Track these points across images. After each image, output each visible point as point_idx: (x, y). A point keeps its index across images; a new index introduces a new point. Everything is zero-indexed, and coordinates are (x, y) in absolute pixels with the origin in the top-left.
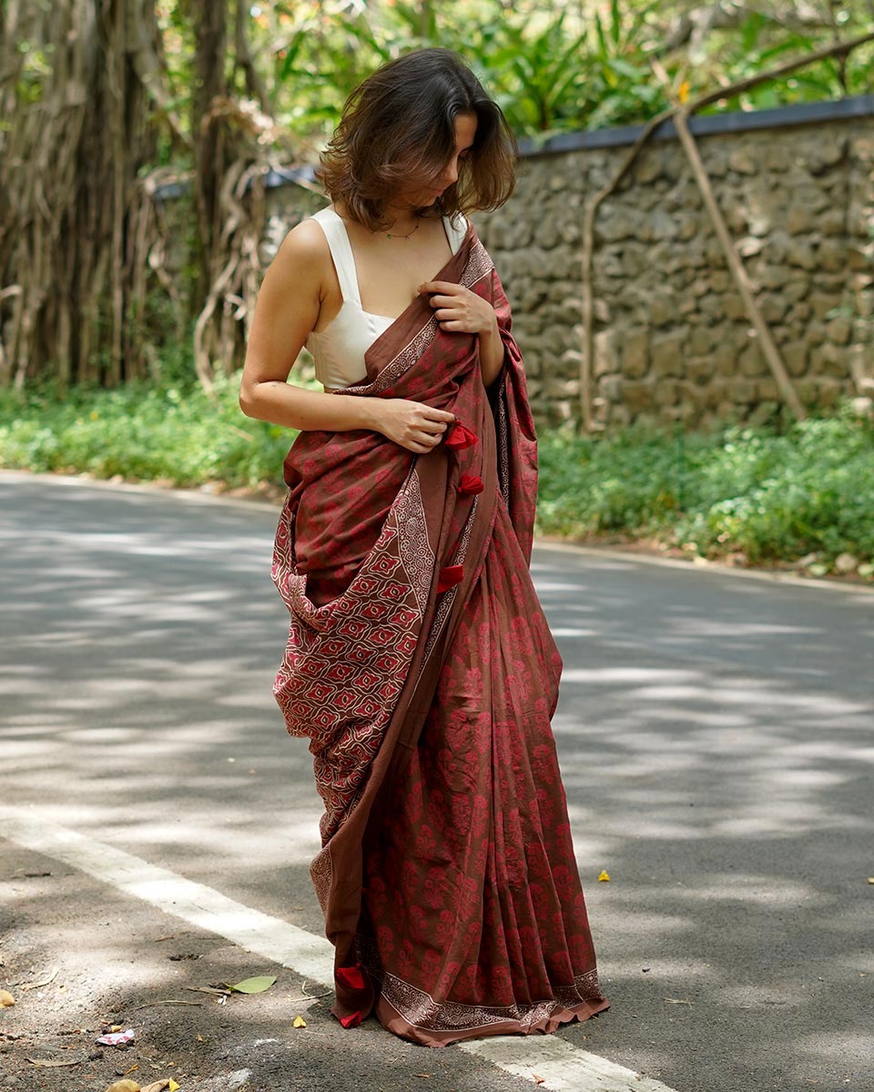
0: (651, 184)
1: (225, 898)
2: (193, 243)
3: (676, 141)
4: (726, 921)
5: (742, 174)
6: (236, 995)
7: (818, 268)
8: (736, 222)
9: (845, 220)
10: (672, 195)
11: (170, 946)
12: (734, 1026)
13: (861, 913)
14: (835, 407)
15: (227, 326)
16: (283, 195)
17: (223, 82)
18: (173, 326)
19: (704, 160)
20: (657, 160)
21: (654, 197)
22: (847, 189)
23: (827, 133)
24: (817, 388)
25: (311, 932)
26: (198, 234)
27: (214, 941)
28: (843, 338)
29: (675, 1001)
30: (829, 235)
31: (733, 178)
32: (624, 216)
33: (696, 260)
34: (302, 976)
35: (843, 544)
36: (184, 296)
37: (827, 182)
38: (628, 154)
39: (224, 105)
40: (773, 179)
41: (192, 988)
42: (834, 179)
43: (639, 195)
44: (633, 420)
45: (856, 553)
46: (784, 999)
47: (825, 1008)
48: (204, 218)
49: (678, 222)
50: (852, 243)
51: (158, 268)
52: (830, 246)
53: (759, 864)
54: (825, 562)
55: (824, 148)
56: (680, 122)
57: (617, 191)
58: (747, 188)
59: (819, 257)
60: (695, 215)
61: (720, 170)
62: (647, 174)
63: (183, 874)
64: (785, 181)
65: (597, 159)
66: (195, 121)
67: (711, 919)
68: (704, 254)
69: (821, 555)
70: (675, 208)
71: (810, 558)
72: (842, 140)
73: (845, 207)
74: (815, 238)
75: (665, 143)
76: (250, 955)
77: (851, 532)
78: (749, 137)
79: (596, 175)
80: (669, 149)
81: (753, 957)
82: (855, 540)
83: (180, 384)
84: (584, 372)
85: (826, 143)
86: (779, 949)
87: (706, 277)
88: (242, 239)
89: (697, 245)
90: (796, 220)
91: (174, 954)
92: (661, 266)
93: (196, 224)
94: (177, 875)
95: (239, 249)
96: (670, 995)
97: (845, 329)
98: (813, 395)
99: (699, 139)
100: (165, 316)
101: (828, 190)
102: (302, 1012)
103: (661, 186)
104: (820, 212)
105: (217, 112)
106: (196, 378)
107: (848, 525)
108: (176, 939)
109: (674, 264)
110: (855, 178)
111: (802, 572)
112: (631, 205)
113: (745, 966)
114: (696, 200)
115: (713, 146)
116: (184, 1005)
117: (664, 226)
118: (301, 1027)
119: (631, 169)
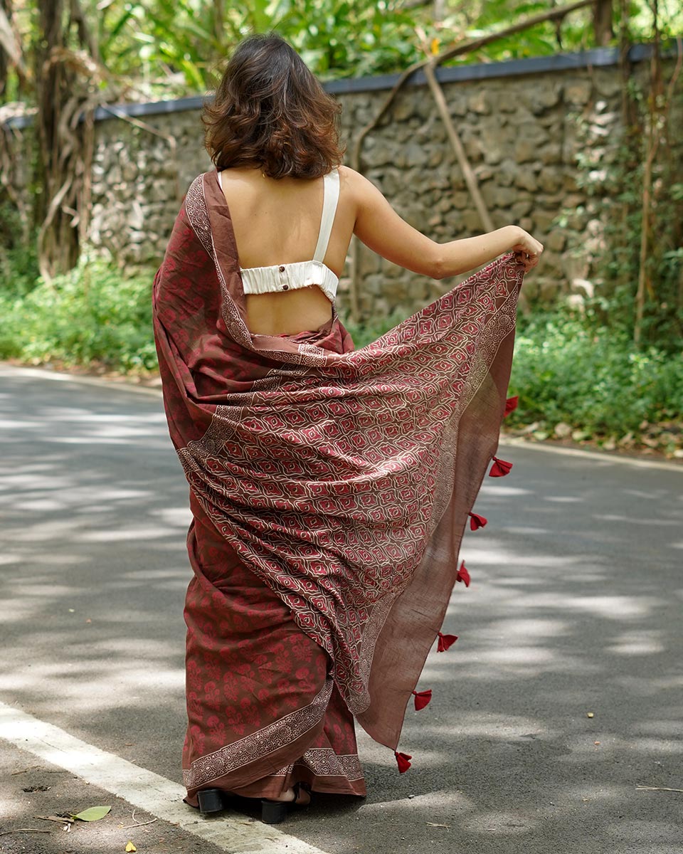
0: (406, 121)
1: (68, 735)
2: (36, 165)
3: (426, 87)
4: (475, 752)
5: (478, 114)
6: (78, 823)
7: (539, 191)
8: (474, 153)
9: (561, 151)
10: (423, 130)
11: (24, 779)
12: (483, 847)
13: (583, 744)
14: (553, 301)
15: (64, 233)
16: (109, 127)
17: (61, 34)
18: (20, 232)
19: (448, 103)
20: (410, 102)
21: (409, 132)
22: (562, 127)
23: (546, 82)
24: (539, 286)
25: (139, 765)
26: (40, 158)
27: (60, 775)
28: (560, 246)
29: (435, 825)
30: (548, 164)
31: (471, 117)
32: (384, 147)
33: (440, 183)
34: (132, 805)
35: (560, 415)
36: (29, 208)
37: (546, 121)
38: (388, 97)
39: (60, 54)
40: (503, 118)
41: (43, 817)
42: (553, 119)
43: (396, 130)
44: (391, 312)
45: (571, 422)
46: (523, 822)
47: (556, 829)
48: (45, 145)
49: (427, 152)
50: (567, 170)
51: (8, 185)
52: (549, 172)
53: (500, 701)
54: (547, 429)
55: (543, 94)
56: (429, 72)
57: (378, 127)
58: (481, 126)
59: (540, 181)
60: (441, 147)
61: (461, 111)
62: (403, 113)
63: (34, 714)
64: (513, 120)
65: (362, 101)
66: (37, 67)
67: (463, 750)
68: (449, 178)
69: (543, 424)
70: (425, 141)
71: (534, 426)
72: (558, 87)
73: (561, 141)
74: (537, 166)
75: (417, 88)
76: (89, 787)
77: (566, 405)
78: (484, 84)
79: (361, 113)
80: (420, 94)
81: (497, 784)
82: (571, 412)
83: (24, 279)
84: (352, 271)
85: (546, 90)
86: (518, 777)
87: (450, 197)
88: (75, 163)
89: (442, 171)
90: (522, 152)
91: (27, 786)
92: (413, 187)
93: (39, 149)
94: (28, 715)
95: (74, 171)
96: (432, 819)
97: (562, 239)
98: (536, 292)
99: (444, 85)
100: (13, 224)
101: (547, 128)
102: (133, 838)
103: (414, 123)
104: (540, 145)
105: (55, 59)
106: (39, 275)
107: (564, 400)
108: (29, 772)
109: (425, 186)
110: (570, 117)
111: (528, 437)
112: (389, 138)
113: (490, 792)
114: (442, 135)
115: (455, 92)
116: (36, 832)
117: (417, 155)
118: (132, 851)
119: (390, 109)
